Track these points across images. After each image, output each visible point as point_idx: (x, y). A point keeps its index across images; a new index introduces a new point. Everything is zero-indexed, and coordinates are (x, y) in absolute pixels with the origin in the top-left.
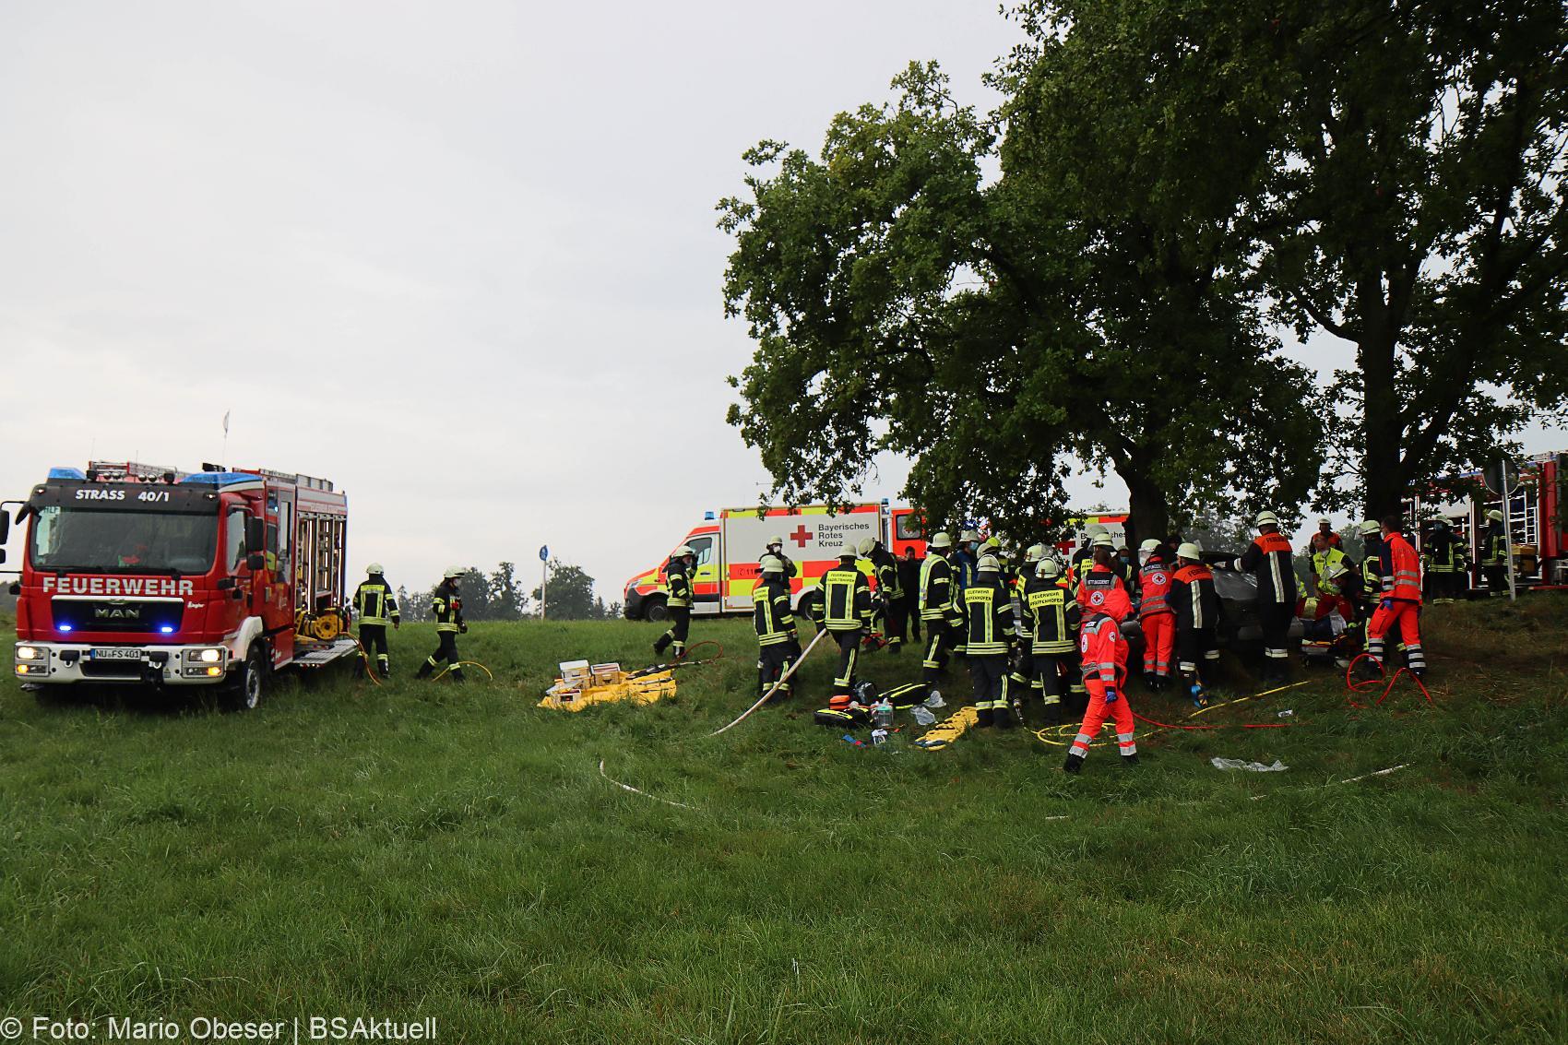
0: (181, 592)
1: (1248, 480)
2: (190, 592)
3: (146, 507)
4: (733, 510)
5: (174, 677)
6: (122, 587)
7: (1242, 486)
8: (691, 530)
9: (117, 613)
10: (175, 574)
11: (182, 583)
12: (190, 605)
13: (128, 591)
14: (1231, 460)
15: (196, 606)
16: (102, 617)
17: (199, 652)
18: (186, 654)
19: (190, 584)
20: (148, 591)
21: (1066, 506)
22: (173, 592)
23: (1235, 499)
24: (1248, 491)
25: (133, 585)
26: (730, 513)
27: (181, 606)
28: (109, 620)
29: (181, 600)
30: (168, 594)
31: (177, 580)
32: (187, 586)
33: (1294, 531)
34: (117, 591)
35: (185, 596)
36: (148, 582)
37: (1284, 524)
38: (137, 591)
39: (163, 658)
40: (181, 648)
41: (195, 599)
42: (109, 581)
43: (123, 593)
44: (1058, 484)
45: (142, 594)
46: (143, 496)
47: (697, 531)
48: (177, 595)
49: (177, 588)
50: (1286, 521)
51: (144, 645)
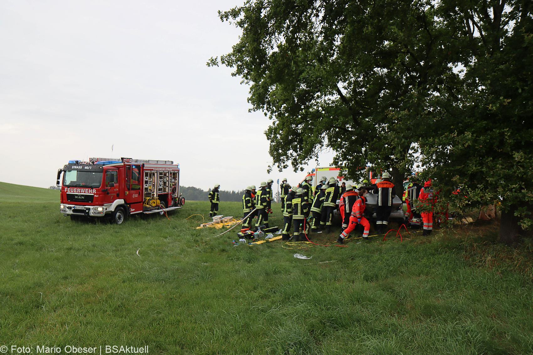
0: (93, 192)
2: (95, 193)
3: (87, 171)
5: (91, 214)
6: (80, 191)
9: (80, 197)
10: (92, 188)
11: (93, 190)
12: (95, 196)
13: (82, 192)
15: (97, 196)
16: (76, 198)
17: (97, 208)
18: (94, 208)
19: (95, 190)
20: (86, 192)
22: (91, 192)
25: (83, 190)
26: (318, 169)
27: (93, 196)
28: (78, 199)
29: (93, 194)
30: (90, 193)
31: (92, 189)
32: (94, 191)
34: (80, 192)
35: (94, 193)
36: (86, 190)
38: (84, 192)
39: (89, 209)
40: (93, 207)
41: (96, 194)
42: (78, 189)
43: (81, 192)
45: (85, 193)
46: (86, 168)
48: (92, 193)
49: (92, 191)
51: (85, 206)
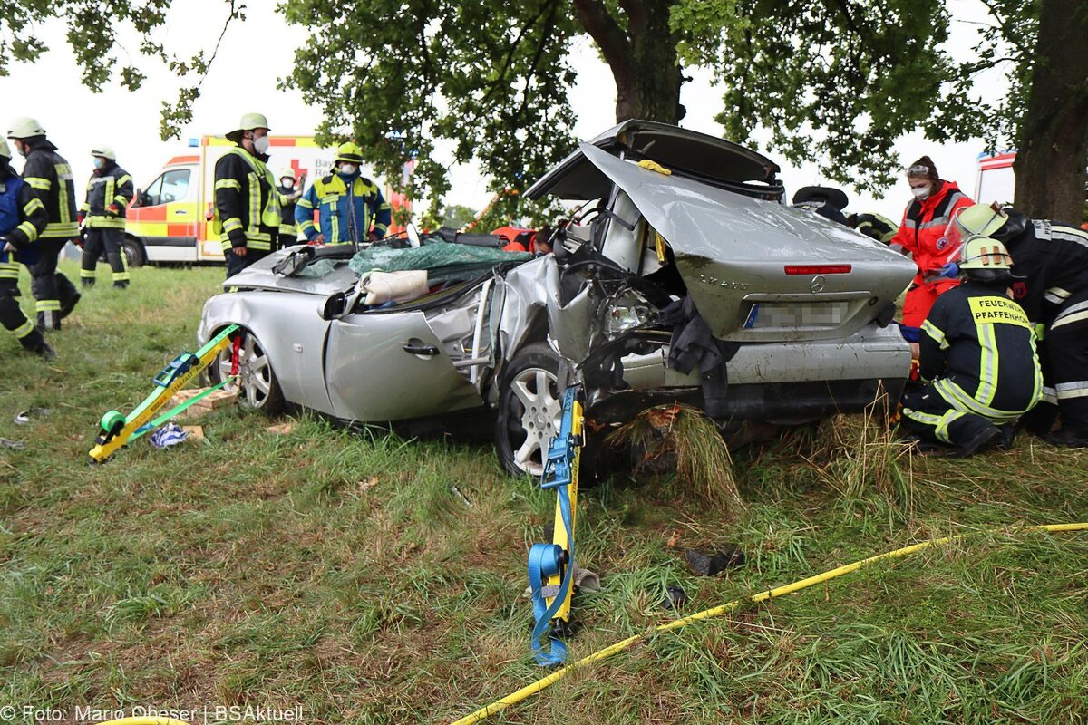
1: (831, 114)
4: (215, 137)
7: (823, 121)
8: (169, 160)
14: (813, 85)
21: (573, 133)
23: (811, 140)
24: (831, 129)
33: (887, 188)
37: (874, 177)
44: (561, 99)
47: (176, 160)
50: (877, 173)
